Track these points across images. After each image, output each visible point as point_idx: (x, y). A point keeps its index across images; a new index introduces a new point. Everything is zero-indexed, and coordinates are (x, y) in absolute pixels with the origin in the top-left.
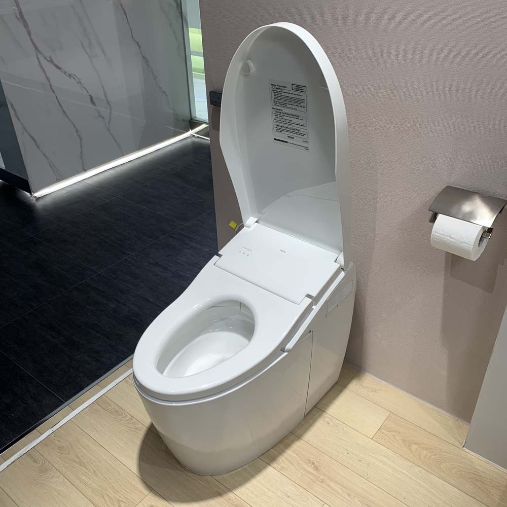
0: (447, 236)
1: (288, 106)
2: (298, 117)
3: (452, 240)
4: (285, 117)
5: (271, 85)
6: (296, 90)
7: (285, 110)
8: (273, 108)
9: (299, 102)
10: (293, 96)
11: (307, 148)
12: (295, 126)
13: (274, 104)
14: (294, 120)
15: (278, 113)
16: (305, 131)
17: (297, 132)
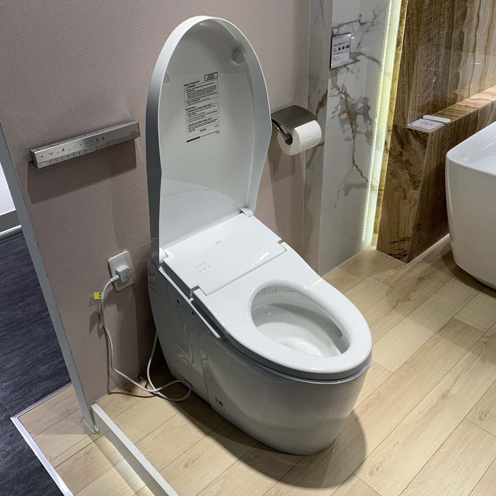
0: (308, 137)
1: (201, 99)
2: (210, 105)
3: (311, 138)
4: (197, 113)
5: (185, 85)
6: (208, 79)
7: (197, 105)
8: (186, 110)
9: (211, 90)
10: (206, 87)
11: (217, 132)
12: (207, 117)
13: (187, 105)
14: (206, 111)
15: (191, 112)
16: (217, 115)
17: (209, 121)
